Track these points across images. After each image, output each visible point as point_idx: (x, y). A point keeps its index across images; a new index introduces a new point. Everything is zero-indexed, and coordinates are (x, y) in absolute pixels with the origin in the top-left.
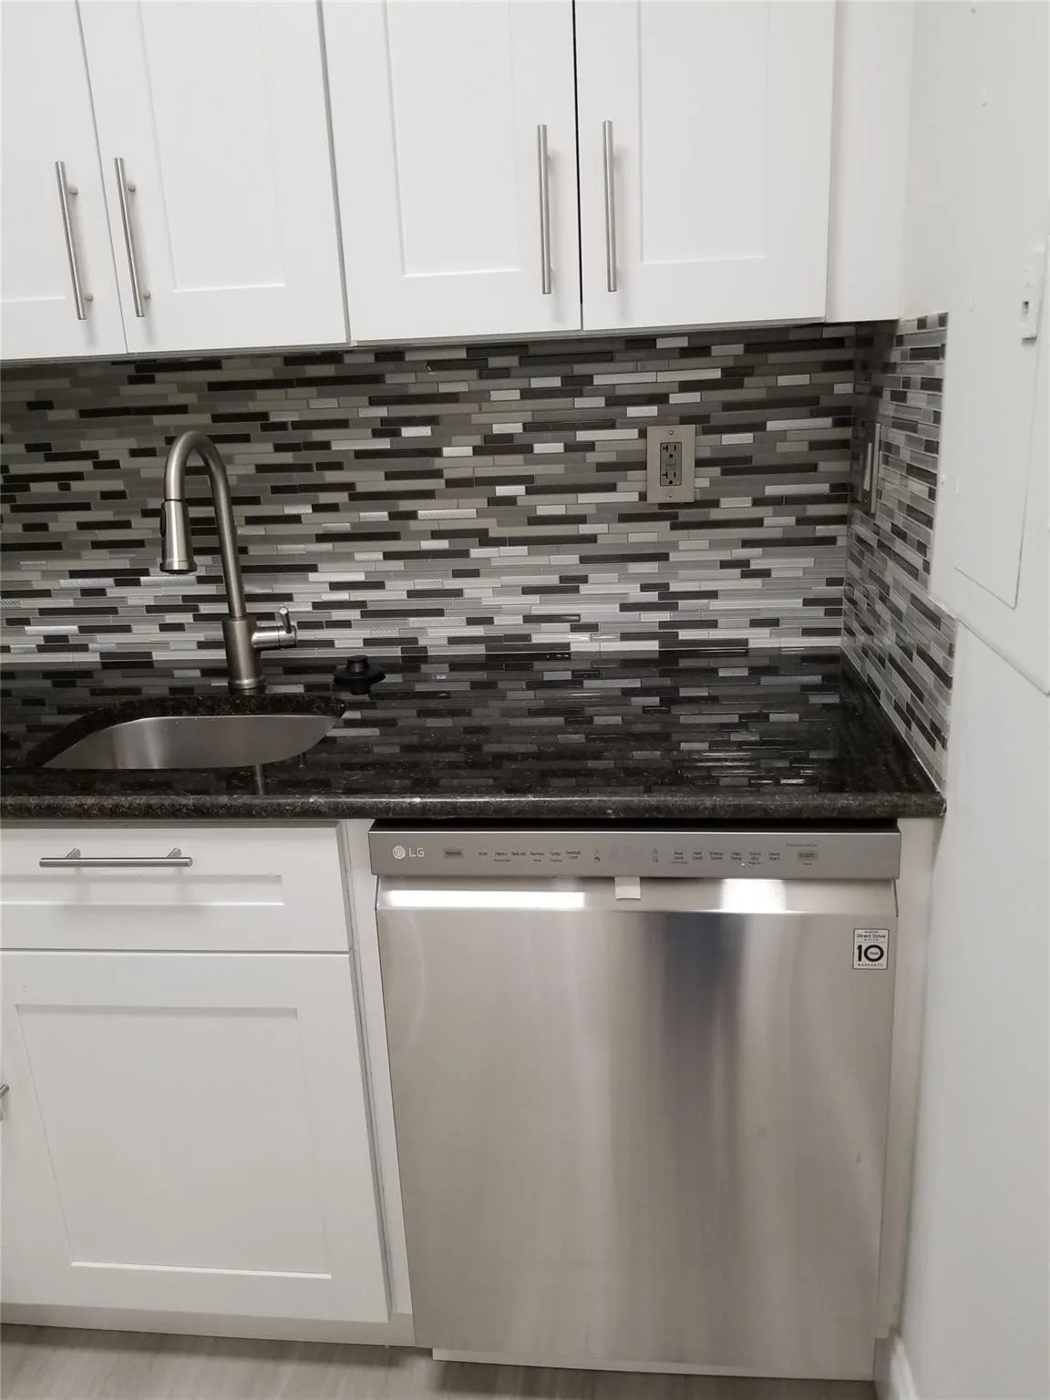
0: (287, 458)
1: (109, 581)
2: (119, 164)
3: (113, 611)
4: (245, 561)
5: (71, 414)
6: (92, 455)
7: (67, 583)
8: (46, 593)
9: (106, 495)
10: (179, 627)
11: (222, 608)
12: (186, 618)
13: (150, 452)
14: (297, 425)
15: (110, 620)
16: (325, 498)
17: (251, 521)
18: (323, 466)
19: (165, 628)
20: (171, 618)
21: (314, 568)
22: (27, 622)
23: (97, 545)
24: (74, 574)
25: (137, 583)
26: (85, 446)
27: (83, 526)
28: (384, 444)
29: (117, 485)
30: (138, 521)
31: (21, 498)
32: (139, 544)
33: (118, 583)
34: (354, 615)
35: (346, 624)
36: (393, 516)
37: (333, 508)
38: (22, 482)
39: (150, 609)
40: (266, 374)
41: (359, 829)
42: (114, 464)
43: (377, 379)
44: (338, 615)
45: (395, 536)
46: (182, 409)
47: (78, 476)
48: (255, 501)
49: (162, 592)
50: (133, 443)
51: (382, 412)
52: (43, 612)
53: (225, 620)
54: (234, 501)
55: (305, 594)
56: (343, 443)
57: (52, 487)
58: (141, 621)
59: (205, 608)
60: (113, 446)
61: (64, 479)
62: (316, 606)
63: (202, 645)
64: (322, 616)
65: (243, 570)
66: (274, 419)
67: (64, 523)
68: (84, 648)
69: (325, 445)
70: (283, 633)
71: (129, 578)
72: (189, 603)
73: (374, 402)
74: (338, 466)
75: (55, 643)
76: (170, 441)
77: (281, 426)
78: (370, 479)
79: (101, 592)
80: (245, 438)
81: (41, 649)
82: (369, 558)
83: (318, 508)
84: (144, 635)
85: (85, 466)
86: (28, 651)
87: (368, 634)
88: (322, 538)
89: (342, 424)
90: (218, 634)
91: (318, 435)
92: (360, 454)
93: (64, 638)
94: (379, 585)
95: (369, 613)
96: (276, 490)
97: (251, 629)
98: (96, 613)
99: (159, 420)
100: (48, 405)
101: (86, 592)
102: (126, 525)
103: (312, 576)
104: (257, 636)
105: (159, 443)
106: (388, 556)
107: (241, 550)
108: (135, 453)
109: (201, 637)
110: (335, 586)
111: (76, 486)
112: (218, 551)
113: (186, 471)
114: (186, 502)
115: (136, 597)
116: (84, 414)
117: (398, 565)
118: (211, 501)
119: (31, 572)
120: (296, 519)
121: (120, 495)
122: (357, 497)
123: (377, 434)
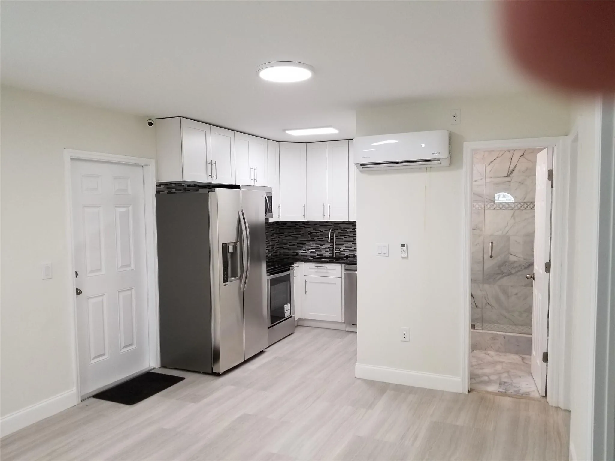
0: (342, 232)
1: (320, 245)
2: (329, 204)
3: (320, 249)
4: (336, 244)
5: (318, 226)
6: (320, 230)
7: (315, 245)
8: (312, 246)
9: (321, 235)
10: (327, 251)
11: (332, 249)
12: (328, 250)
13: (327, 230)
14: (343, 228)
15: (319, 250)
16: (346, 236)
17: (337, 239)
18: (346, 233)
19: (325, 251)
20: (326, 250)
21: (344, 245)
22: (309, 249)
23: (319, 241)
24: (316, 244)
25: (323, 245)
26: (319, 229)
27: (318, 238)
28: (353, 231)
29: (322, 234)
30: (324, 238)
31: (311, 235)
32: (324, 241)
33: (321, 245)
34: (348, 251)
35: (347, 252)
36: (353, 239)
37: (347, 238)
38: (312, 233)
39: (324, 249)
40: (341, 222)
41: (343, 265)
42: (322, 231)
43: (353, 224)
44: (346, 251)
45: (354, 241)
46: (331, 226)
47: (318, 233)
48: (338, 236)
49: (325, 247)
50: (325, 229)
51: (353, 227)
52: (312, 248)
53: (333, 250)
54: (335, 236)
55: (342, 248)
56: (348, 230)
57: (315, 234)
58: (323, 250)
59: (330, 249)
60: (322, 229)
61: (316, 233)
62: (343, 249)
63: (329, 253)
64: (344, 251)
65: (335, 245)
66: (341, 227)
67: (316, 238)
68: (316, 253)
69: (346, 231)
70: (339, 251)
71: (322, 245)
72: (329, 248)
73: (352, 226)
74: (348, 233)
75: (312, 252)
76: (330, 229)
77: (342, 228)
78: (351, 235)
79: (319, 246)
80: (338, 229)
81: (310, 253)
82: (350, 244)
83: (345, 238)
84: (323, 252)
85: (319, 231)
86: (309, 253)
87: (349, 253)
88: (345, 241)
89: (349, 228)
90: (332, 252)
91: (346, 229)
92: (350, 232)
93: (313, 252)
94: (351, 247)
95: (350, 251)
96: (340, 235)
97: (336, 250)
98: (318, 249)
99: (328, 227)
100: (316, 224)
101: (317, 246)
102: (323, 238)
103: (343, 246)
104: (336, 251)
105: (328, 229)
106: (352, 244)
107: (335, 242)
108: (325, 230)
109: (330, 252)
110: (346, 247)
111: (318, 234)
112: (333, 242)
113: (331, 233)
114: (331, 236)
115: (323, 247)
116: (320, 226)
117: (354, 245)
118: (333, 236)
119: (311, 243)
120: (342, 239)
121: (323, 235)
122: (349, 237)
123: (352, 230)
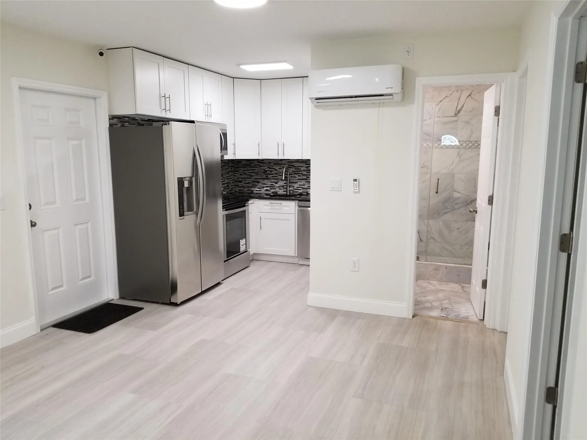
0: (296, 170)
1: (274, 183)
2: (283, 142)
3: (274, 187)
4: (290, 182)
5: (273, 164)
6: (274, 169)
7: (269, 183)
8: (267, 184)
9: (275, 173)
10: (281, 189)
11: (286, 187)
12: (282, 188)
13: (281, 169)
14: (297, 166)
15: (274, 188)
16: (299, 175)
17: (291, 177)
18: (299, 171)
19: (280, 189)
20: (280, 188)
21: (297, 183)
22: (264, 187)
23: (273, 179)
24: (270, 182)
25: (277, 184)
26: (274, 168)
27: (272, 177)
28: (307, 169)
29: (277, 172)
30: (278, 176)
31: (266, 173)
32: (278, 179)
33: (275, 183)
34: (301, 189)
35: (300, 190)
36: (307, 177)
37: (300, 176)
38: (266, 171)
39: (278, 187)
40: (295, 161)
41: (297, 202)
42: (277, 170)
43: (307, 162)
44: (299, 188)
45: (307, 180)
46: (285, 164)
47: (273, 171)
48: (292, 175)
49: (280, 185)
50: (279, 168)
51: (307, 166)
52: (266, 186)
53: (287, 188)
54: (289, 175)
55: (296, 186)
56: (302, 169)
57: (270, 172)
58: (277, 188)
59: (284, 187)
60: (277, 168)
61: (271, 171)
62: (297, 187)
63: (283, 191)
64: (297, 189)
65: (289, 183)
66: (295, 166)
67: (270, 176)
68: (270, 191)
69: (300, 169)
70: (293, 189)
71: (276, 183)
72: (283, 186)
73: (306, 164)
74: (301, 171)
75: (267, 190)
76: (284, 168)
77: (296, 167)
78: (305, 173)
79: (273, 184)
80: (291, 168)
81: (265, 191)
82: (303, 182)
83: (298, 176)
84: (277, 190)
85: (274, 170)
86: (264, 191)
87: (302, 191)
88: (298, 179)
89: (302, 167)
90: (286, 190)
91: (299, 168)
92: (304, 170)
93: (268, 190)
94: (304, 185)
95: (303, 188)
96: (294, 174)
97: (289, 188)
98: (272, 187)
99: (282, 165)
100: (270, 163)
101: (271, 184)
102: (277, 177)
103: (297, 184)
104: (290, 189)
105: (282, 168)
106: (306, 182)
107: (289, 180)
108: (279, 169)
109: (284, 190)
110: (299, 185)
111: (272, 172)
112: (287, 180)
113: (285, 171)
114: (285, 175)
115: (277, 185)
116: (274, 164)
117: (307, 183)
118: (287, 175)
119: (265, 181)
120: (296, 177)
121: (277, 173)
122: (303, 175)
123: (306, 168)
